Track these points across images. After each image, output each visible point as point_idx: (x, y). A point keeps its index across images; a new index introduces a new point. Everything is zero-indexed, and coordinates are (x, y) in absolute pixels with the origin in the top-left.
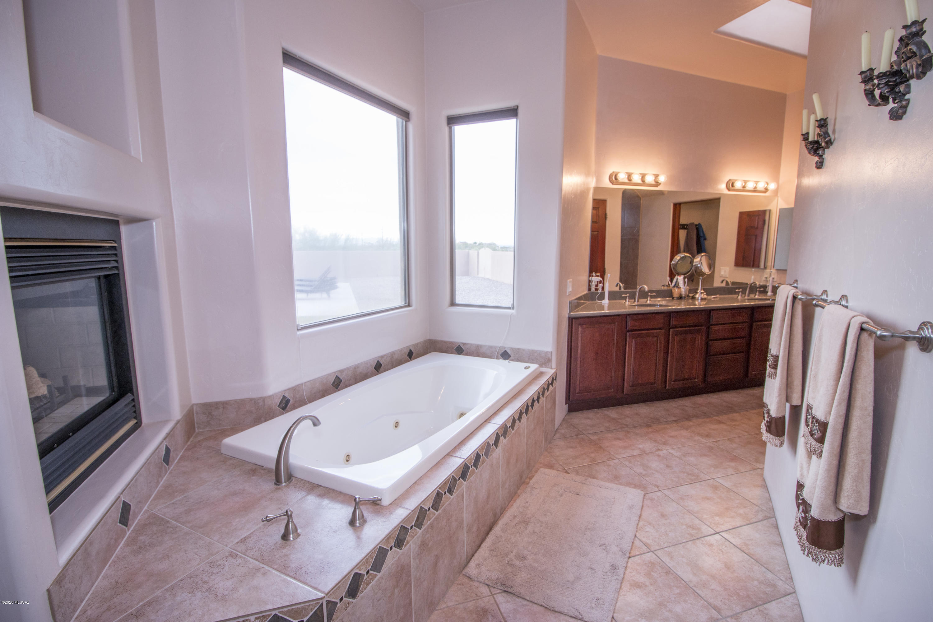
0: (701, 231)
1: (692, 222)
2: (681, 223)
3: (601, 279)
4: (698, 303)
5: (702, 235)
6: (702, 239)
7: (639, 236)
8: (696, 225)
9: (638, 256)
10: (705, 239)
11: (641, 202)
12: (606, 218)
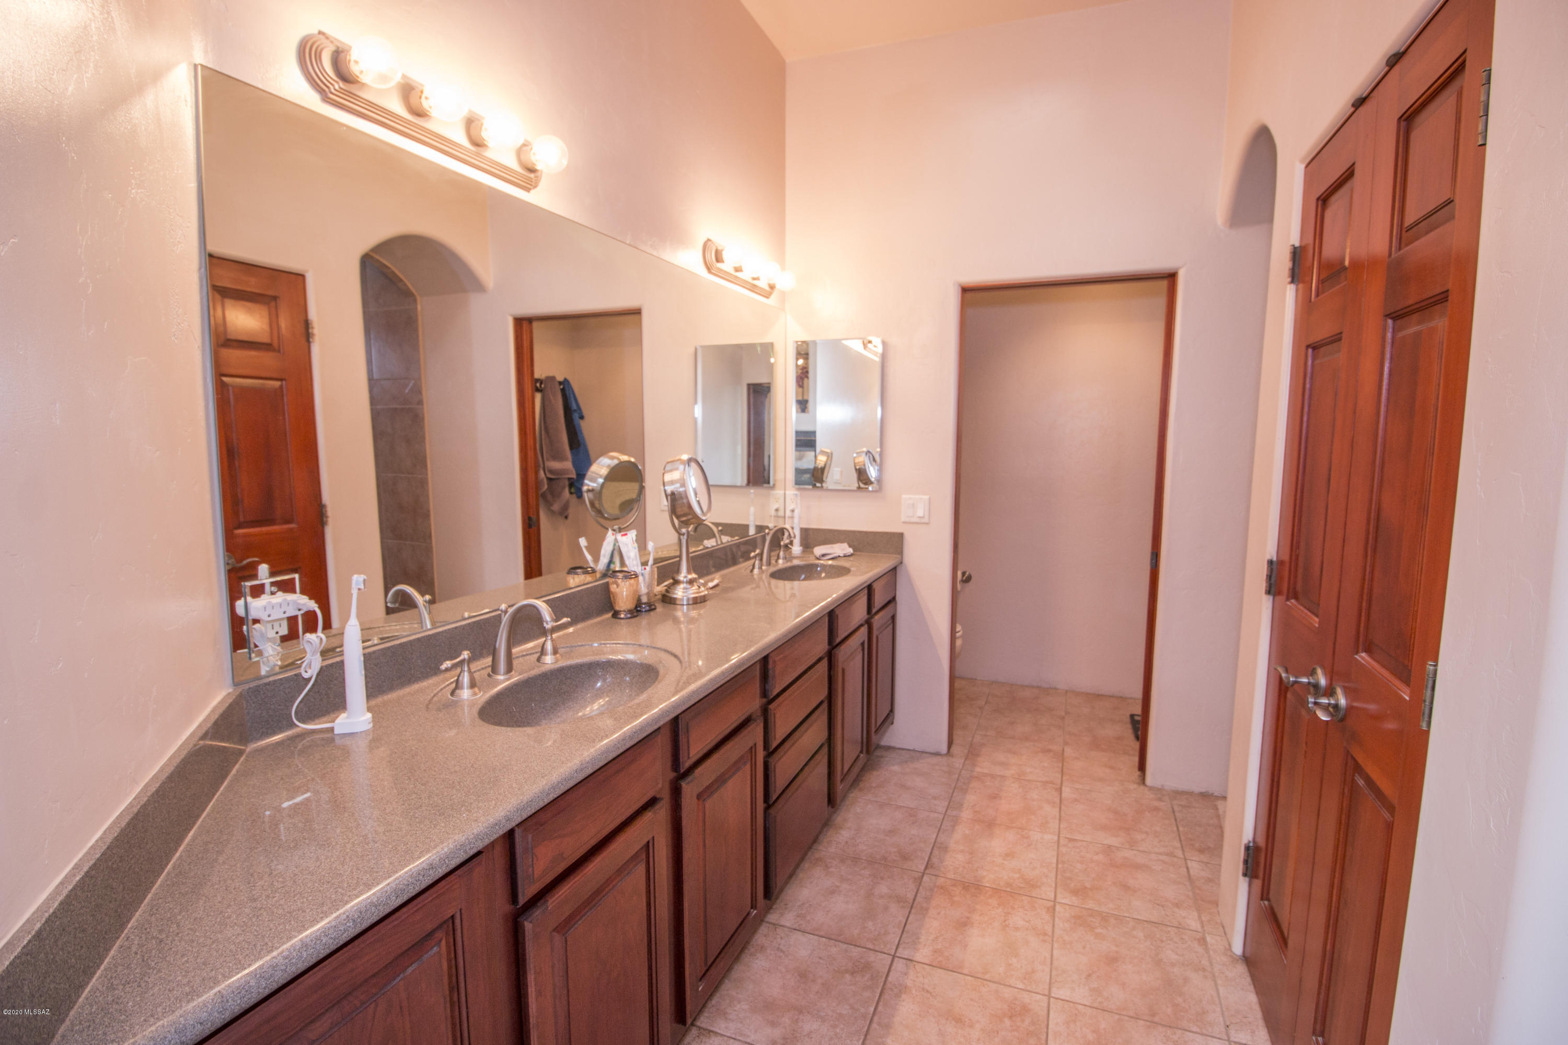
0: (572, 396)
1: (551, 374)
2: (537, 376)
3: (313, 605)
4: (685, 615)
5: (574, 407)
6: (576, 416)
7: (420, 402)
8: (560, 383)
9: (425, 457)
10: (582, 417)
11: (419, 308)
12: (308, 336)
